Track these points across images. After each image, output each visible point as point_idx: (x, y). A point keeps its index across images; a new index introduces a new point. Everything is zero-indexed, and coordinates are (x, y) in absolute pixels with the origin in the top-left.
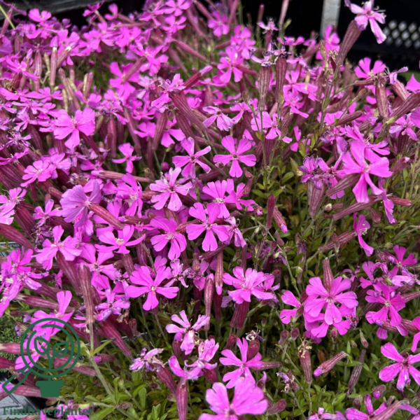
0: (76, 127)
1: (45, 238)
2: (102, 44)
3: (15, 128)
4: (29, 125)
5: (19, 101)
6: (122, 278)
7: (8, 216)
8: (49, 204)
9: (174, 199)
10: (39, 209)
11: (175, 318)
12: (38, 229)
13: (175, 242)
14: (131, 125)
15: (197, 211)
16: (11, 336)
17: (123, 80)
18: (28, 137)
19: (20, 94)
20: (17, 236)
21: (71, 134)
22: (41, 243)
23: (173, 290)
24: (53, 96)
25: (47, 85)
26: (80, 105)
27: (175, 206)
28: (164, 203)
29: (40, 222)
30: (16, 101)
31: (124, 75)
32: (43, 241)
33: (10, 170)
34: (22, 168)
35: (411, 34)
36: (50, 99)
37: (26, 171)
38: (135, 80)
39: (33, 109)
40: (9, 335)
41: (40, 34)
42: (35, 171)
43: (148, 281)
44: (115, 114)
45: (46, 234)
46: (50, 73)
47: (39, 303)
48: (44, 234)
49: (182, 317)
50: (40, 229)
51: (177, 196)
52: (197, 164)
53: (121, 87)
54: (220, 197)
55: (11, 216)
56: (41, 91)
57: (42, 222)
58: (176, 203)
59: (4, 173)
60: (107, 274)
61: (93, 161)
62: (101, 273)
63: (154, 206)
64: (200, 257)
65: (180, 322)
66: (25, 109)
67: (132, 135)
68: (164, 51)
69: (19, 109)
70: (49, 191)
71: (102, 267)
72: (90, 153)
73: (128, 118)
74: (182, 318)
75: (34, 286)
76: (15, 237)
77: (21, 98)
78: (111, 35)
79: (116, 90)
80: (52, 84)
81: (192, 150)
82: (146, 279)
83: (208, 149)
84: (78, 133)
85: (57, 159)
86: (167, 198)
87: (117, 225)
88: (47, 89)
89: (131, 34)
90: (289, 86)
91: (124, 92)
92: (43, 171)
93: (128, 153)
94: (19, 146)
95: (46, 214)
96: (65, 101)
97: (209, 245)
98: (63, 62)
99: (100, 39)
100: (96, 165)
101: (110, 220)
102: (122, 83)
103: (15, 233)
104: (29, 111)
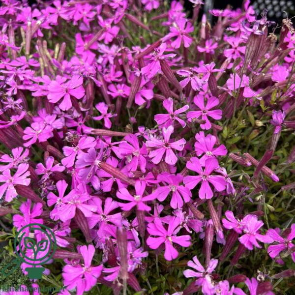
0: (67, 91)
1: (50, 191)
2: (59, 18)
3: (7, 93)
4: (19, 90)
5: (5, 69)
6: (131, 227)
7: (24, 177)
8: (50, 161)
9: (170, 154)
10: (41, 166)
11: (190, 264)
12: (43, 184)
13: (177, 193)
14: (104, 87)
15: (194, 165)
16: (17, 274)
17: (86, 48)
18: (19, 101)
19: (5, 63)
20: (29, 193)
21: (63, 98)
22: (46, 196)
23: (185, 238)
24: (29, 63)
25: (23, 53)
26: (54, 70)
27: (170, 160)
28: (160, 158)
29: (43, 177)
30: (3, 69)
31: (86, 44)
32: (47, 194)
33: (10, 131)
34: (20, 129)
35: (274, 7)
36: (28, 66)
37: (25, 132)
38: (94, 48)
39: (20, 76)
40: (15, 273)
41: (8, 12)
42: (33, 132)
43: (163, 231)
44: (92, 78)
45: (50, 188)
46: (26, 44)
47: (62, 256)
48: (49, 188)
49: (195, 261)
50: (45, 184)
51: (171, 151)
52: (176, 120)
53: (85, 54)
54: (208, 150)
55: (28, 177)
56: (18, 59)
57: (46, 177)
58: (171, 157)
59: (6, 135)
60: (114, 222)
61: (76, 120)
62: (109, 223)
63: (153, 160)
64: (195, 203)
65: (195, 267)
66: (13, 76)
67: (104, 95)
68: (116, 22)
69: (7, 76)
70: (47, 149)
71: (109, 217)
72: (73, 112)
73: (102, 81)
74: (195, 263)
75: (62, 244)
76: (28, 194)
77: (7, 67)
78: (66, 11)
79: (80, 56)
80: (27, 53)
81: (171, 109)
82: (160, 230)
83: (187, 108)
84: (69, 96)
85: (50, 120)
86: (162, 153)
87: (126, 180)
88: (23, 58)
89: (83, 10)
90: (233, 50)
91: (87, 58)
92: (42, 132)
93: (104, 111)
94: (16, 109)
95: (48, 170)
96: (42, 67)
97: (205, 194)
98: (34, 34)
99: (58, 14)
100: (79, 123)
101: (120, 176)
102: (85, 51)
103: (28, 191)
104: (16, 78)
